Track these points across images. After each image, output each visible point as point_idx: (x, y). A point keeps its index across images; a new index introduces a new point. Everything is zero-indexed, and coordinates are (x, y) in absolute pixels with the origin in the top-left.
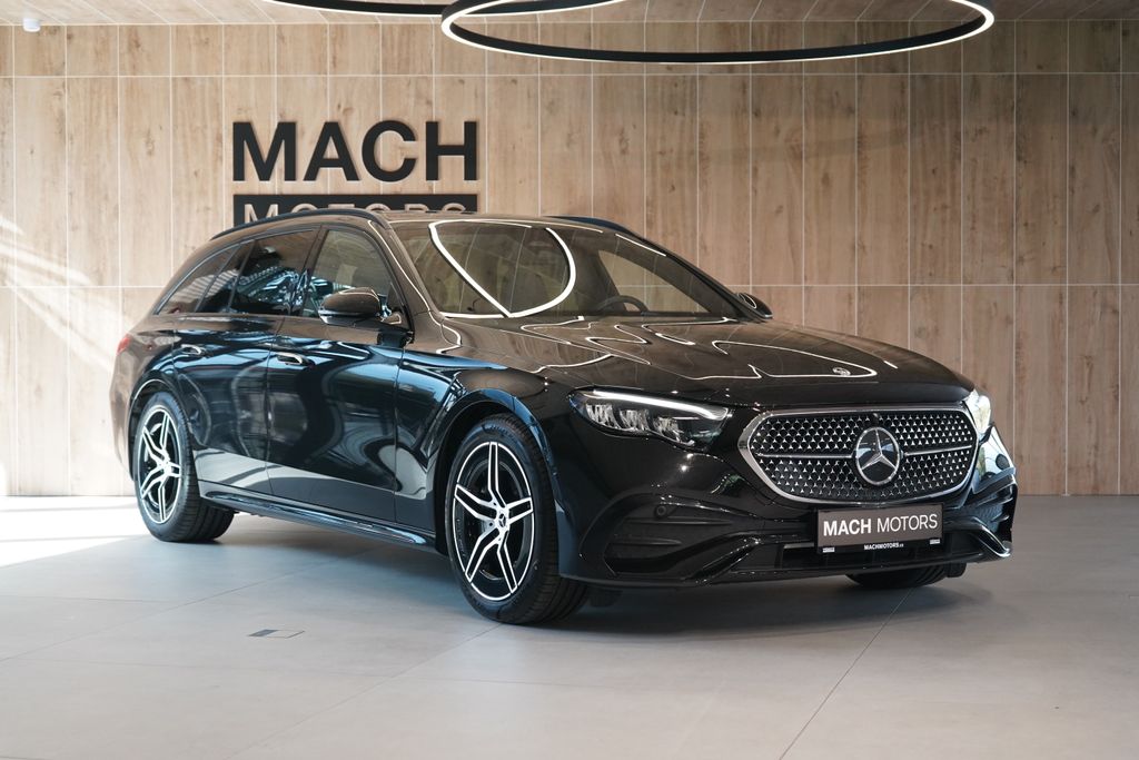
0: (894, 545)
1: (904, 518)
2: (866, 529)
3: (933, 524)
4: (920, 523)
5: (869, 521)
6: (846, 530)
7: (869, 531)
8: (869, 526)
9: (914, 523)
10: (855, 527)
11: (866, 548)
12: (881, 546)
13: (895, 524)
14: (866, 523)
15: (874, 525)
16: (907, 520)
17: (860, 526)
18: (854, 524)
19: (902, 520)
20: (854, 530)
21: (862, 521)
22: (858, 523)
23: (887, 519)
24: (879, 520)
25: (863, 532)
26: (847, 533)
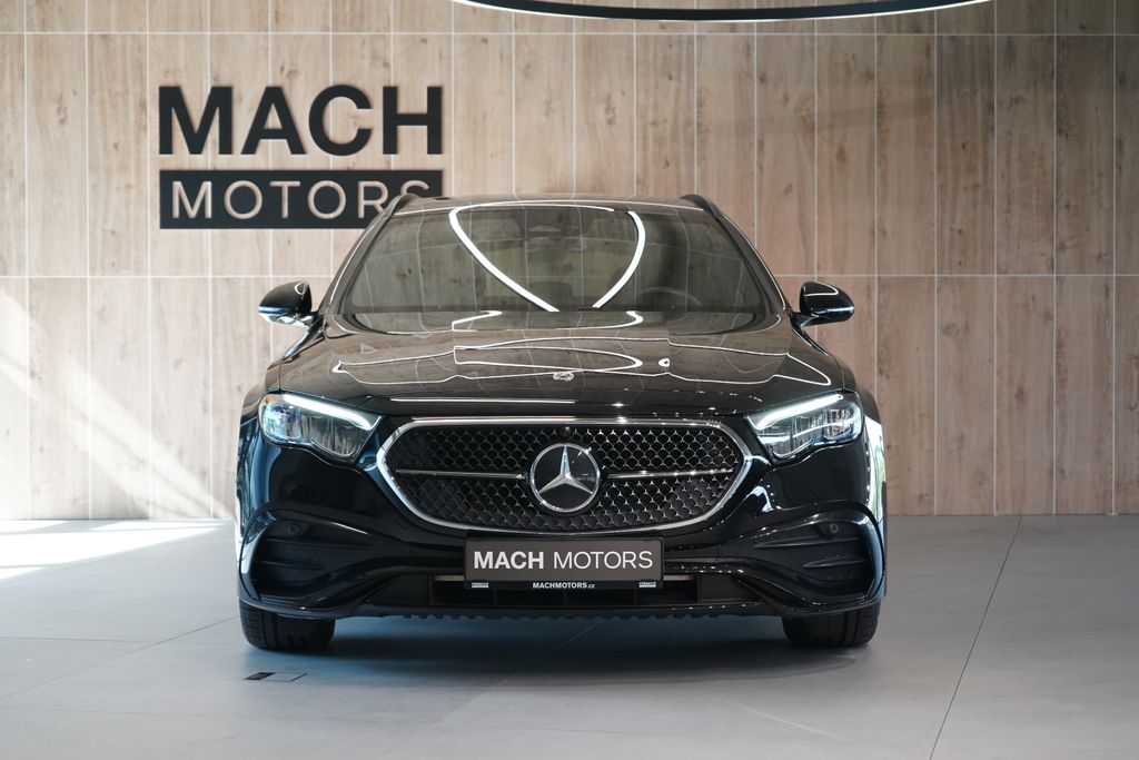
0: (579, 585)
1: (597, 553)
2: (536, 564)
3: (647, 563)
4: (623, 561)
5: (541, 554)
6: (506, 563)
7: (541, 566)
8: (541, 560)
9: (613, 560)
10: (519, 560)
11: (535, 586)
12: (559, 586)
13: (582, 560)
14: (536, 556)
15: (549, 560)
16: (601, 557)
17: (527, 560)
18: (518, 557)
19: (593, 557)
20: (518, 563)
21: (531, 554)
22: (524, 556)
23: (570, 554)
24: (556, 554)
25: (531, 567)
26: (508, 567)
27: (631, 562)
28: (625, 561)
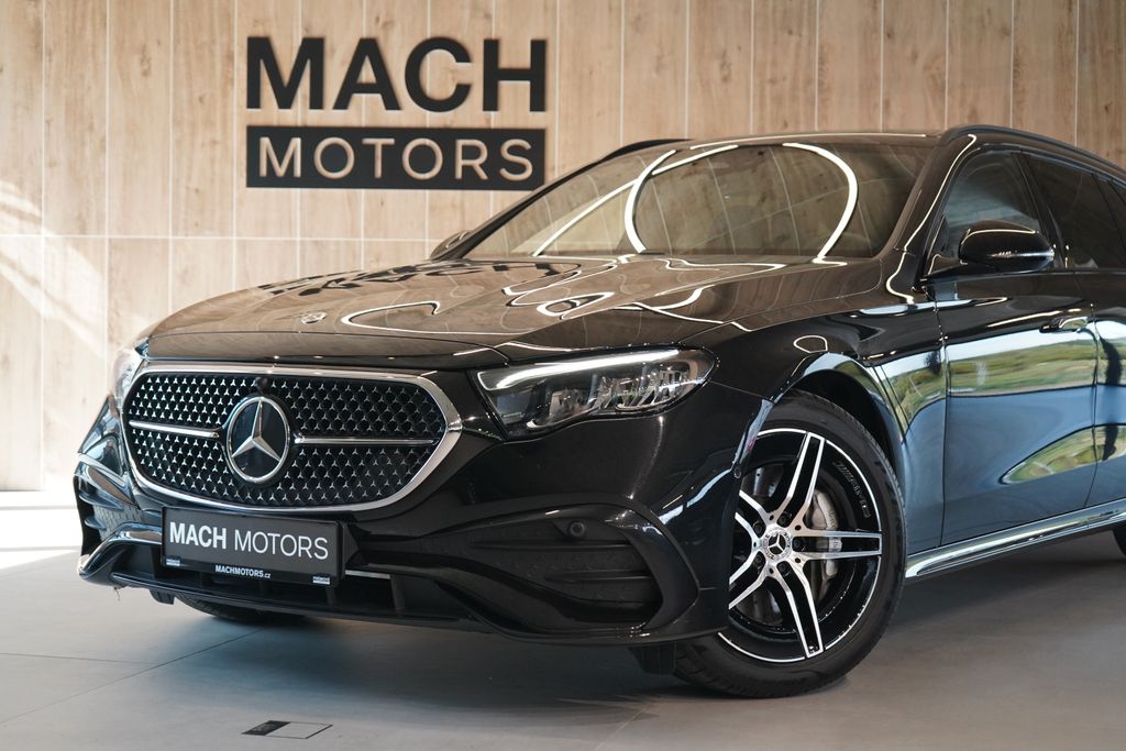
0: (256, 573)
1: (274, 535)
2: (220, 542)
3: (322, 553)
4: (299, 549)
5: (224, 530)
6: (195, 539)
7: (224, 547)
8: (223, 538)
9: (289, 545)
10: (207, 536)
11: (218, 569)
12: (237, 571)
13: (260, 542)
14: (220, 533)
15: (230, 539)
16: (278, 540)
17: (212, 537)
18: (205, 533)
19: (270, 538)
20: (205, 539)
21: (215, 529)
22: (210, 532)
23: (249, 533)
24: (237, 532)
25: (215, 546)
26: (197, 544)
27: (307, 549)
28: (300, 548)
